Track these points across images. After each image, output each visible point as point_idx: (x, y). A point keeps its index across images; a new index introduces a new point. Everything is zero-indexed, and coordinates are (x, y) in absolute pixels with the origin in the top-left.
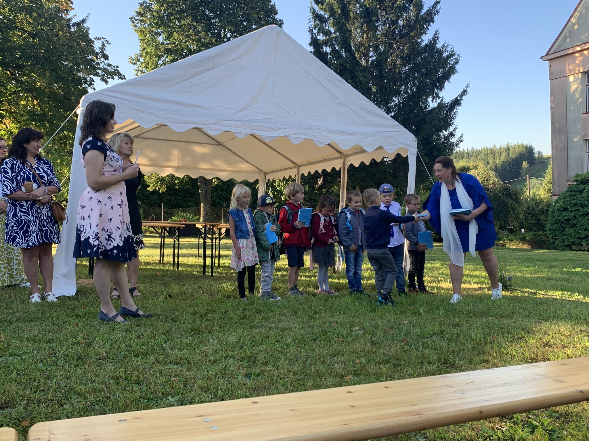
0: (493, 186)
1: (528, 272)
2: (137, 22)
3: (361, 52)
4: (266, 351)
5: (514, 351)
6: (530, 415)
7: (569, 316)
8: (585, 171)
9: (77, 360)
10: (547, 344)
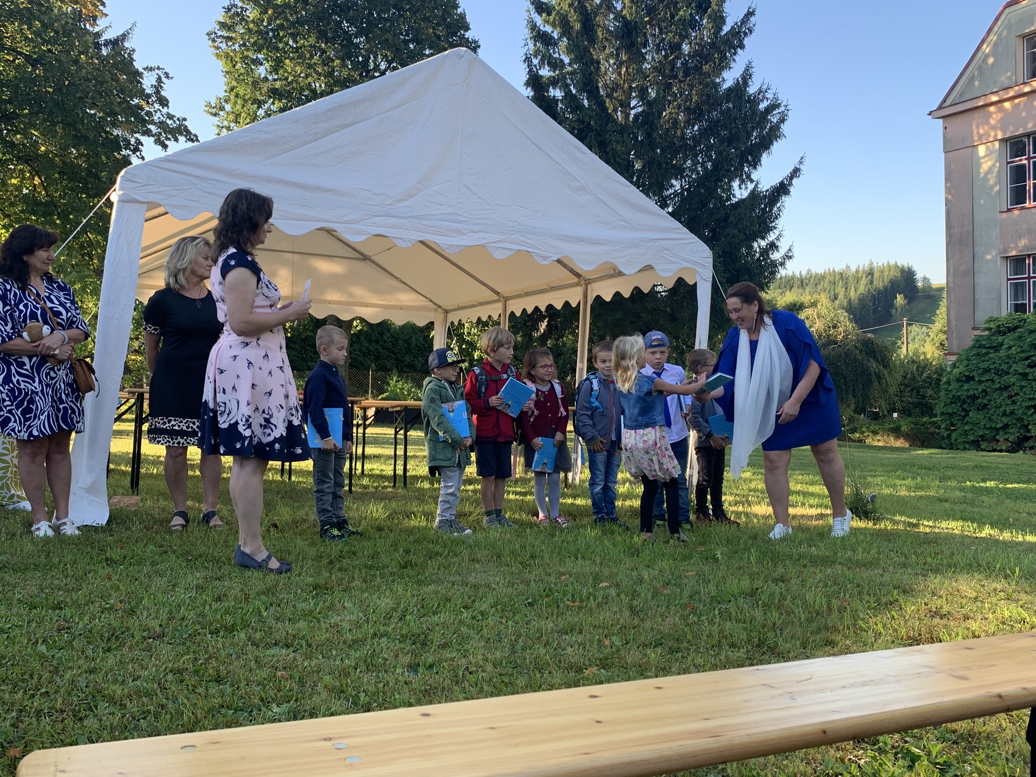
0: (844, 336)
1: (904, 488)
2: (219, 40)
3: (616, 99)
4: (445, 626)
5: (880, 626)
6: (908, 736)
7: (976, 565)
8: (1004, 313)
9: (109, 640)
10: (936, 614)
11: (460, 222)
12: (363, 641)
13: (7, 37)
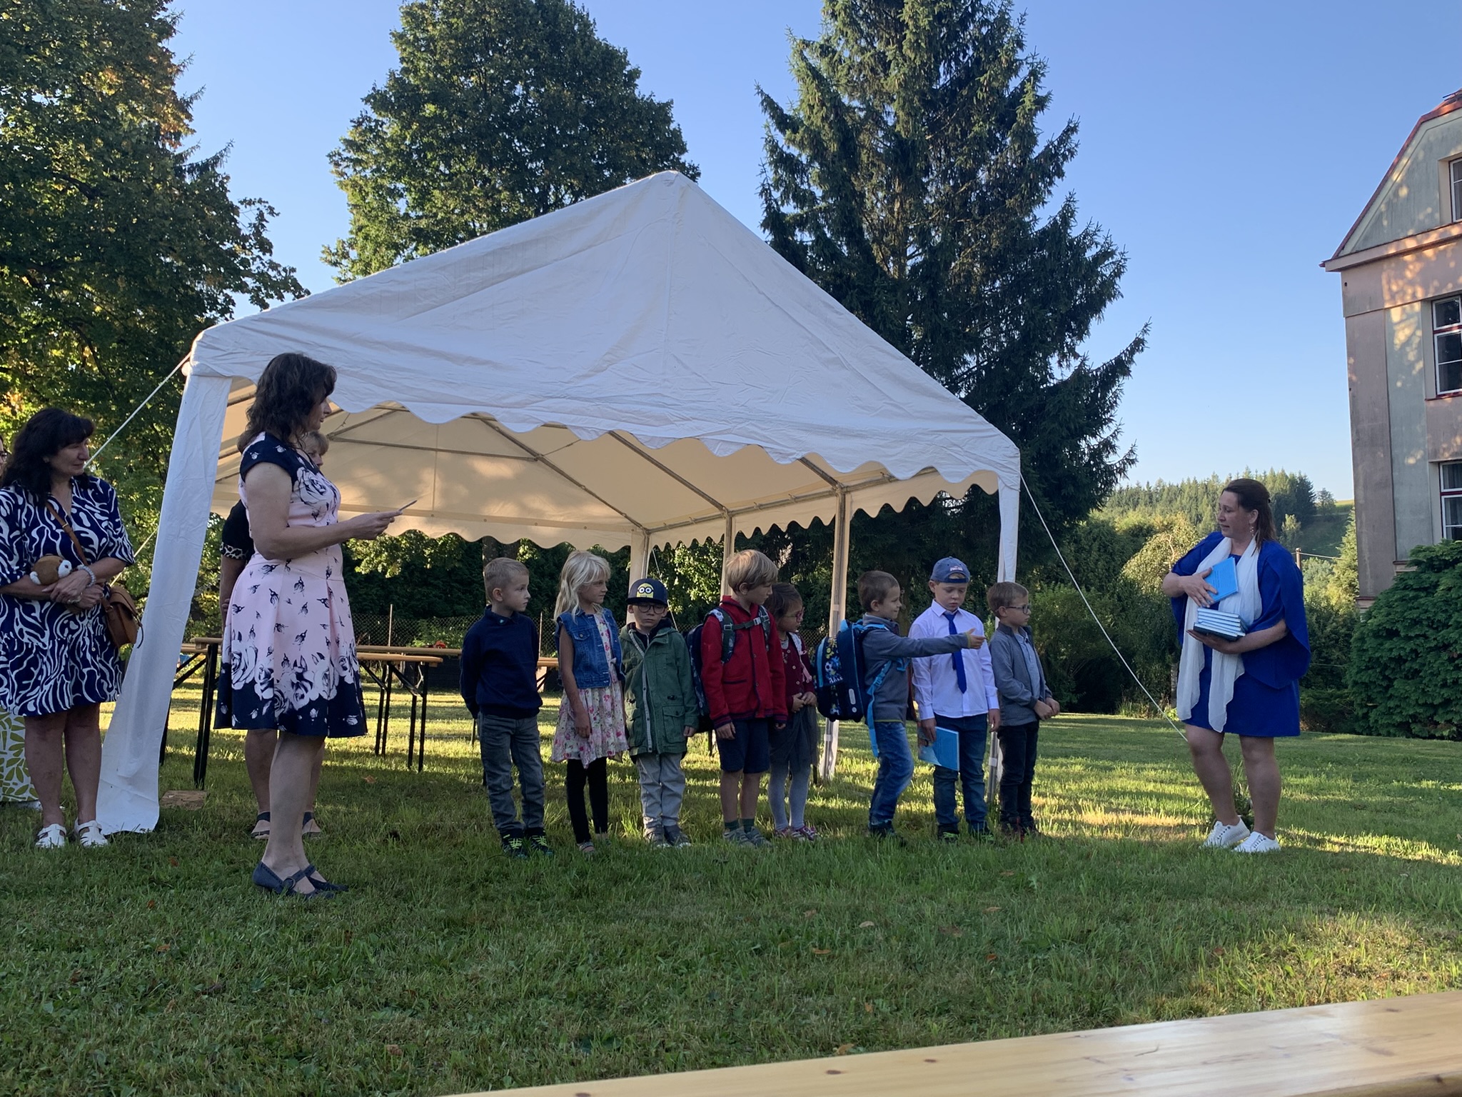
1: (1302, 789)
2: (344, 164)
3: (886, 245)
4: (632, 980)
5: (1269, 987)
7: (1408, 899)
8: (1438, 540)
9: (145, 996)
10: (1352, 970)
11: (665, 405)
12: (511, 1002)
13: (57, 160)
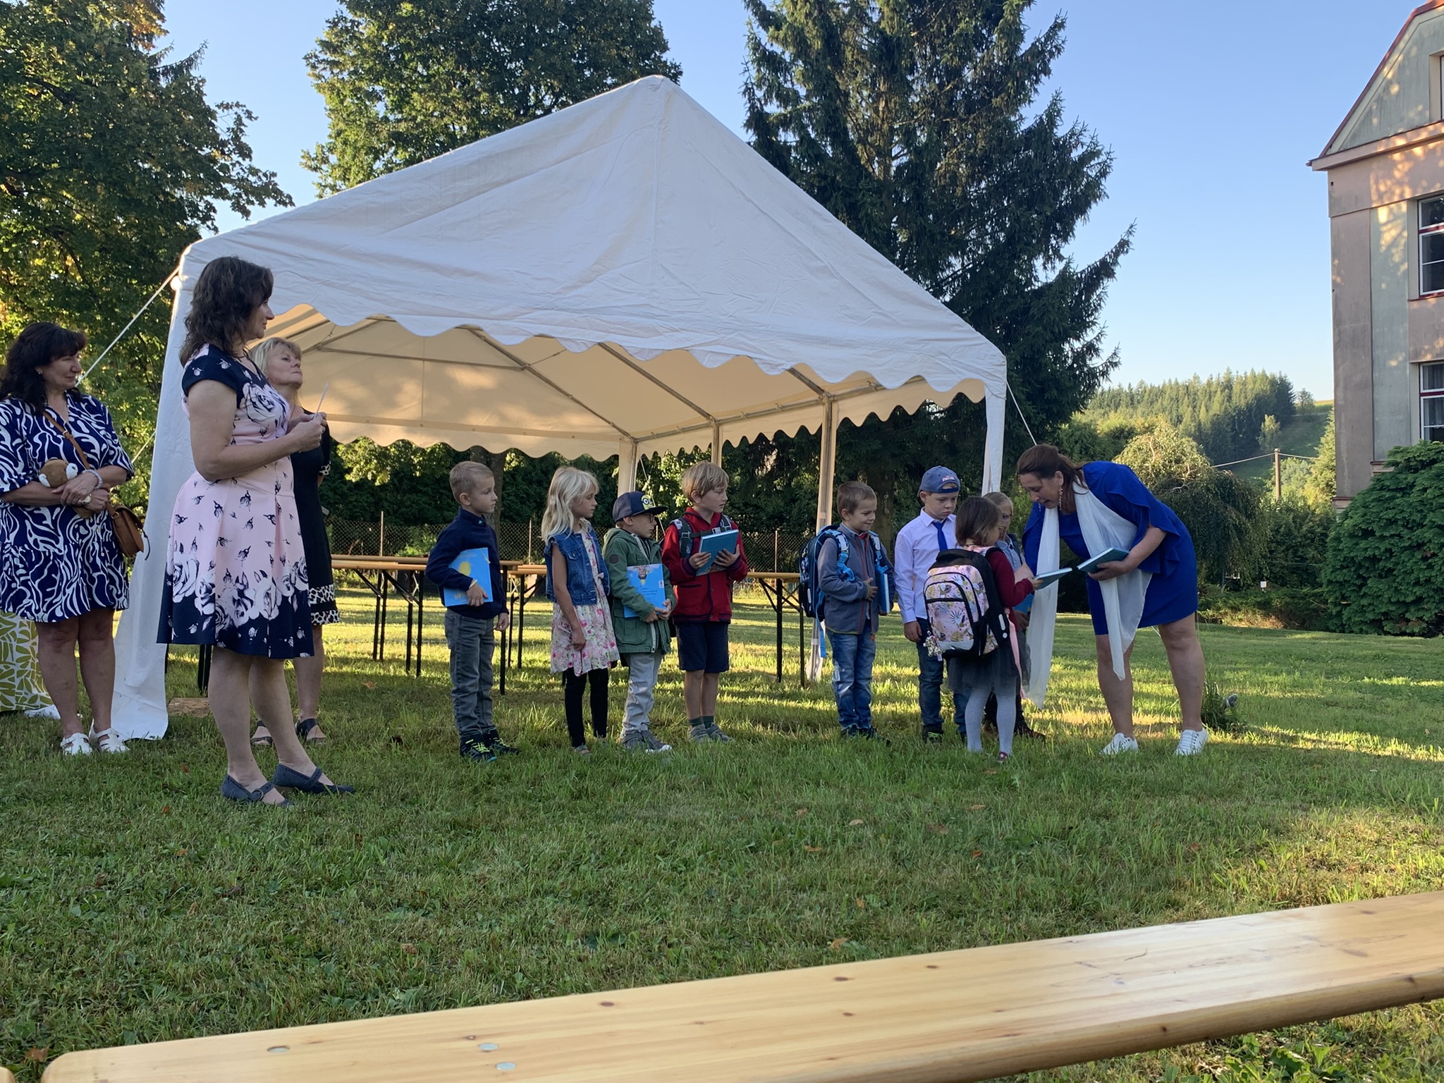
0: (1190, 475)
1: (1275, 687)
2: (322, 66)
3: (871, 145)
4: (633, 879)
5: (1243, 880)
6: (1283, 1036)
7: (1377, 794)
8: (1416, 441)
9: (167, 898)
10: (1322, 863)
11: (654, 316)
12: (520, 901)
13: (29, 63)
